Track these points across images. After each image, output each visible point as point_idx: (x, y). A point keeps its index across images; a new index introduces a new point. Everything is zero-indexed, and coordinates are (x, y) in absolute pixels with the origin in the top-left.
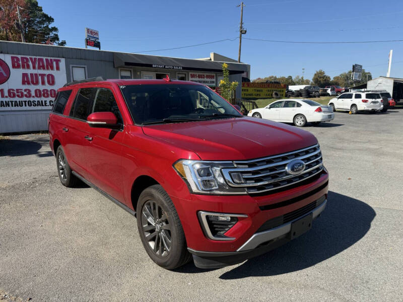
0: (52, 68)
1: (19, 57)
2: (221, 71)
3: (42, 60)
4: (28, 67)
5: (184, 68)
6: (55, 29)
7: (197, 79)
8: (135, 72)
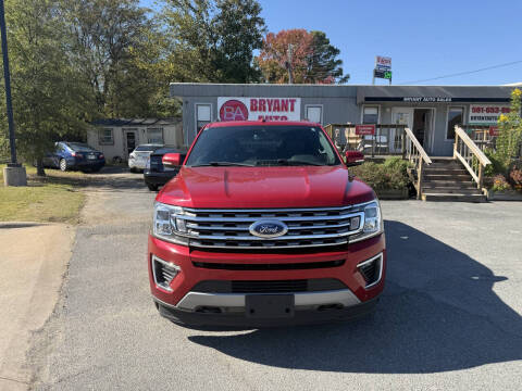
0: (287, 110)
1: (258, 99)
2: (508, 100)
3: (278, 101)
4: (264, 110)
5: (453, 100)
6: (340, 62)
7: (485, 114)
8: (384, 108)
